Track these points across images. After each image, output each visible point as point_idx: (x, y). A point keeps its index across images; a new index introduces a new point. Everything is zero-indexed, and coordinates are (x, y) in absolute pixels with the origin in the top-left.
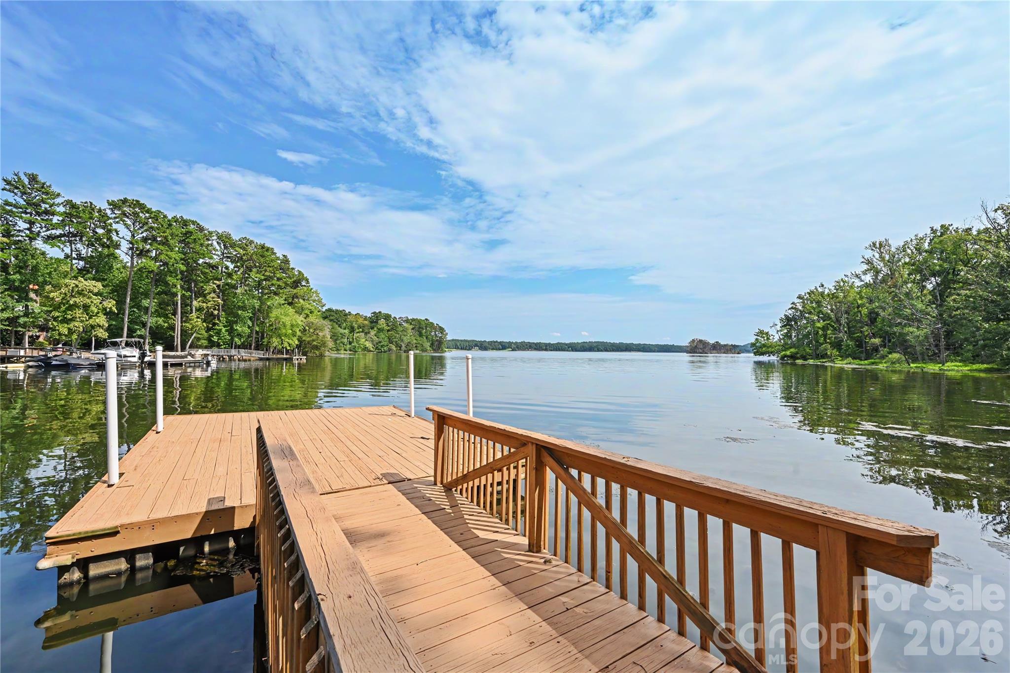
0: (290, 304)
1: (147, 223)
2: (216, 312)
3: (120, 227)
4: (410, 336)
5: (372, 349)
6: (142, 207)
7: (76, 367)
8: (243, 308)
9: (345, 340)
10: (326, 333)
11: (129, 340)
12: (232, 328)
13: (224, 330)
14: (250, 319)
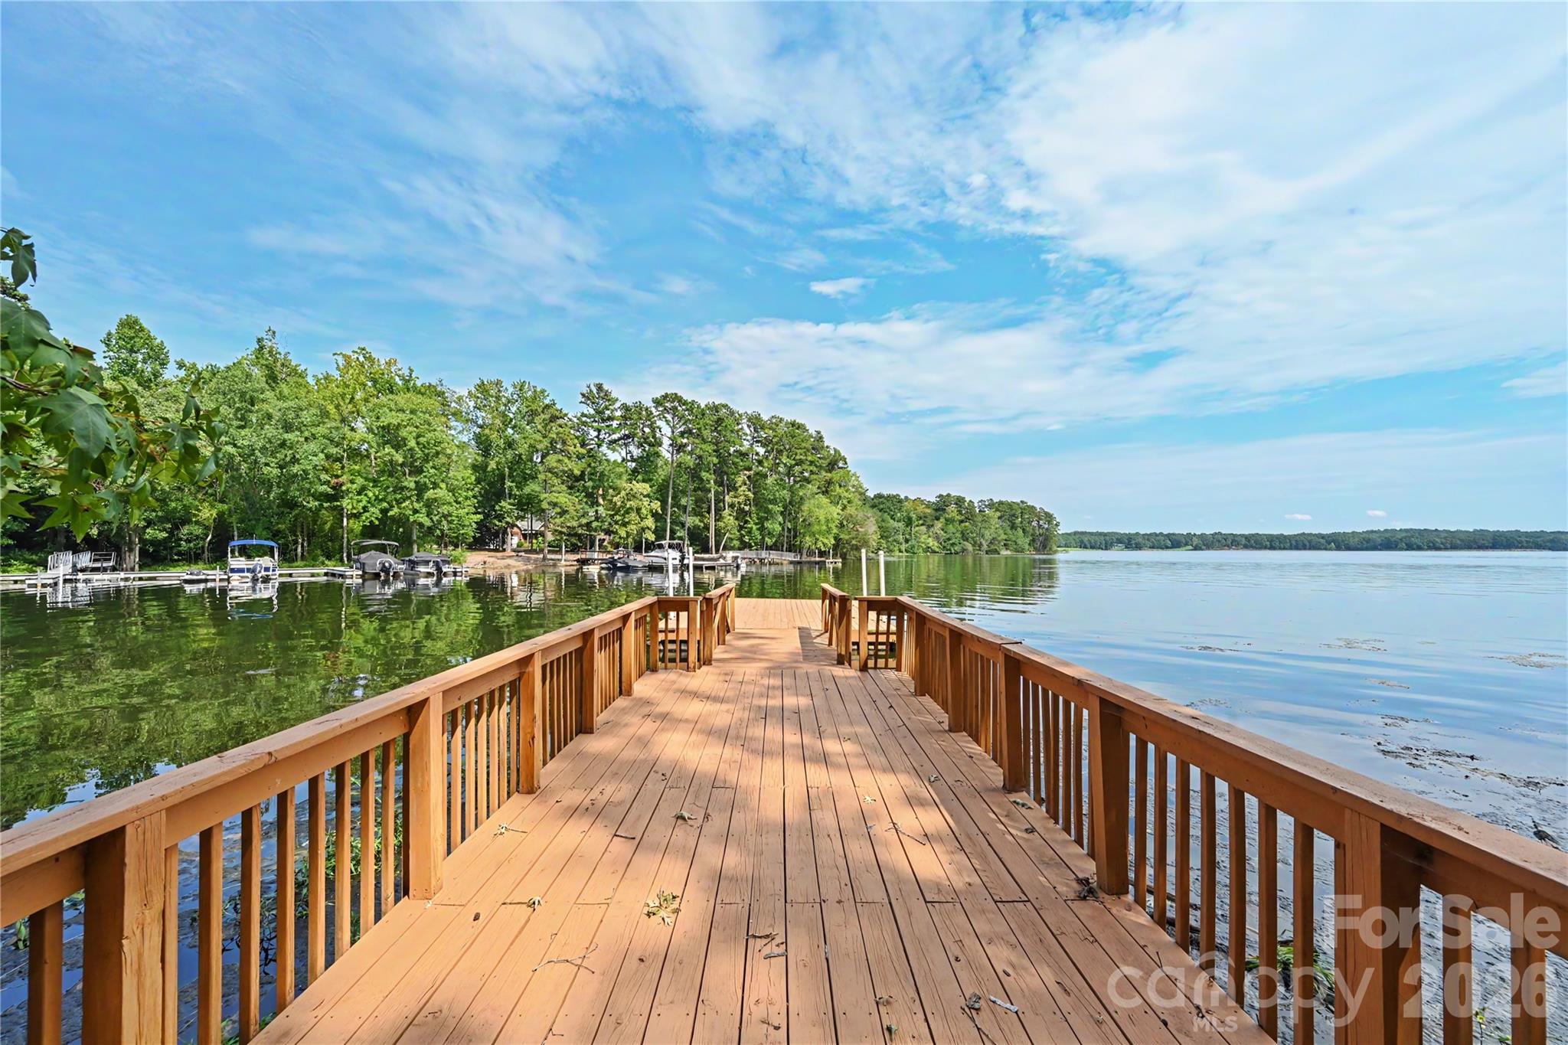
0: (825, 492)
1: (683, 416)
2: (747, 508)
3: (661, 423)
4: (995, 528)
5: (937, 550)
6: (680, 400)
7: (635, 570)
8: (774, 502)
9: (901, 538)
10: (871, 529)
11: (671, 542)
12: (763, 526)
13: (755, 527)
14: (782, 513)
